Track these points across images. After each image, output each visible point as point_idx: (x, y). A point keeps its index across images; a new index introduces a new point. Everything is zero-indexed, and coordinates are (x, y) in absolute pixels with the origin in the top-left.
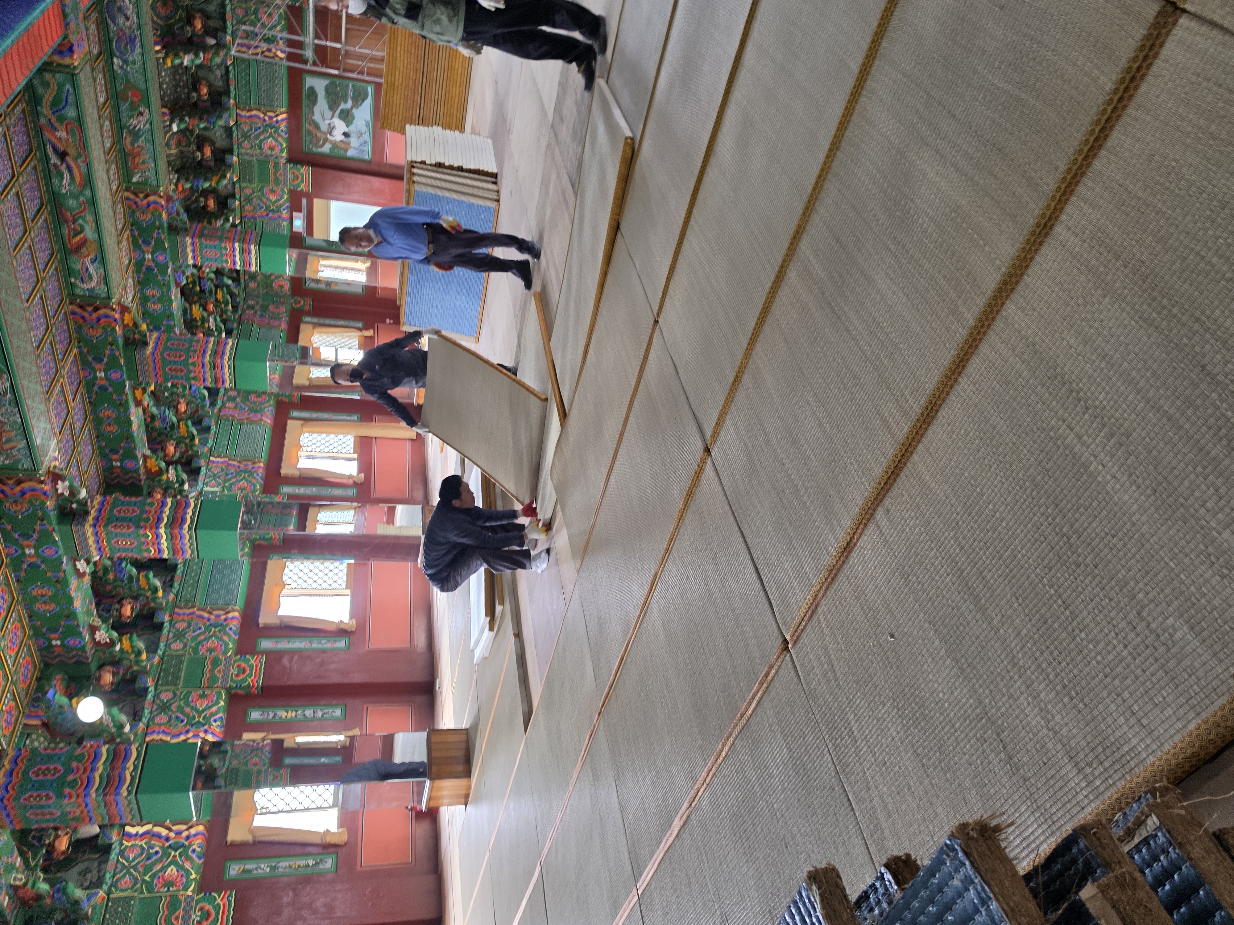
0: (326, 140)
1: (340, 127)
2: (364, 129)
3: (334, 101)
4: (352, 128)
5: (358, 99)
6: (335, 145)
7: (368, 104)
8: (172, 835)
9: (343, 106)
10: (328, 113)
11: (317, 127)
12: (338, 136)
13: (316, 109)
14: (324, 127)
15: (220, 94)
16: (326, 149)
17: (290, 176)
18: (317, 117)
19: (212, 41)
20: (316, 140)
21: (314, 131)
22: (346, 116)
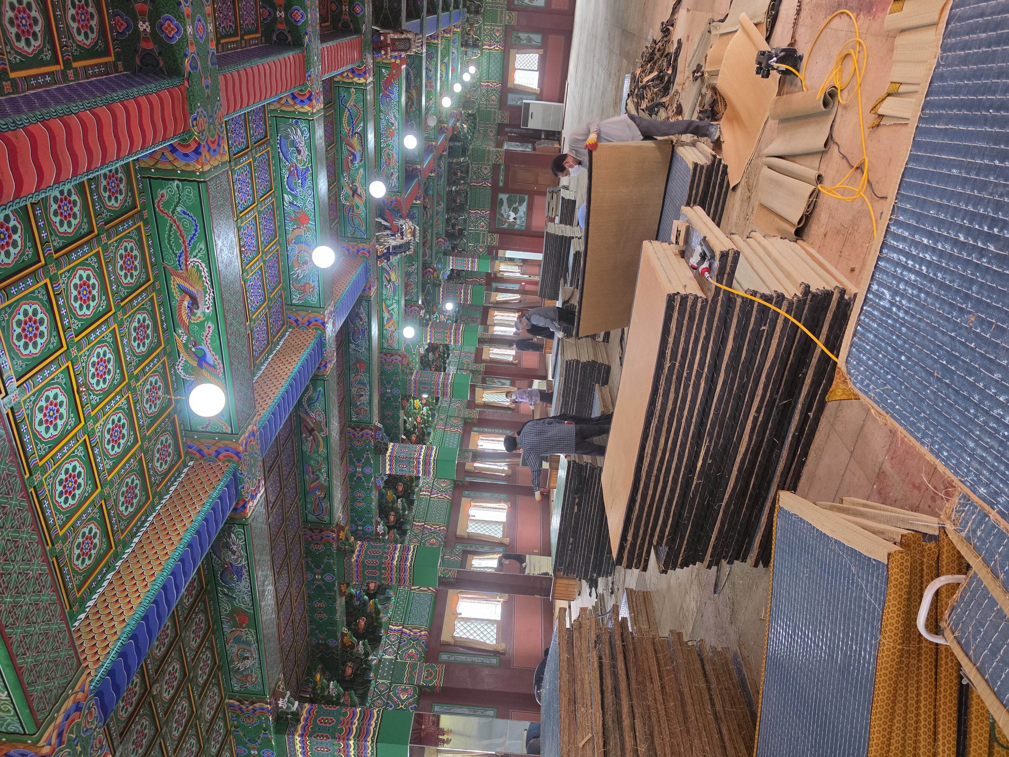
0: (506, 222)
1: (513, 215)
2: (523, 215)
3: (510, 202)
4: (518, 215)
5: (521, 202)
6: (510, 224)
7: (525, 204)
8: (412, 633)
9: (514, 206)
10: (508, 209)
11: (502, 216)
12: (511, 219)
13: (502, 208)
14: (505, 216)
15: (463, 204)
16: (506, 226)
17: (489, 239)
18: (503, 212)
19: (462, 182)
20: (502, 222)
21: (501, 218)
22: (516, 211)
